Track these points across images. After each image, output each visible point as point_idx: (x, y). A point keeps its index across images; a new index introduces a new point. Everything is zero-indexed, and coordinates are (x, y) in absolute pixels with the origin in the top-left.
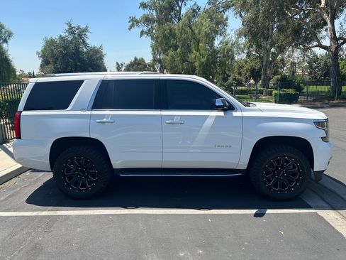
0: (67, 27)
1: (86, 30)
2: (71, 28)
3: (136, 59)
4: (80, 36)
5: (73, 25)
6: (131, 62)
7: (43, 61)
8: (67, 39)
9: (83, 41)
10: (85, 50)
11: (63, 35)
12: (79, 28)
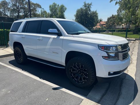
0: (84, 4)
1: (91, 4)
2: (85, 4)
3: (113, 15)
4: (88, 7)
5: (86, 3)
6: (110, 17)
7: (76, 18)
8: (83, 9)
9: (89, 9)
10: (90, 13)
11: (82, 7)
12: (88, 4)
